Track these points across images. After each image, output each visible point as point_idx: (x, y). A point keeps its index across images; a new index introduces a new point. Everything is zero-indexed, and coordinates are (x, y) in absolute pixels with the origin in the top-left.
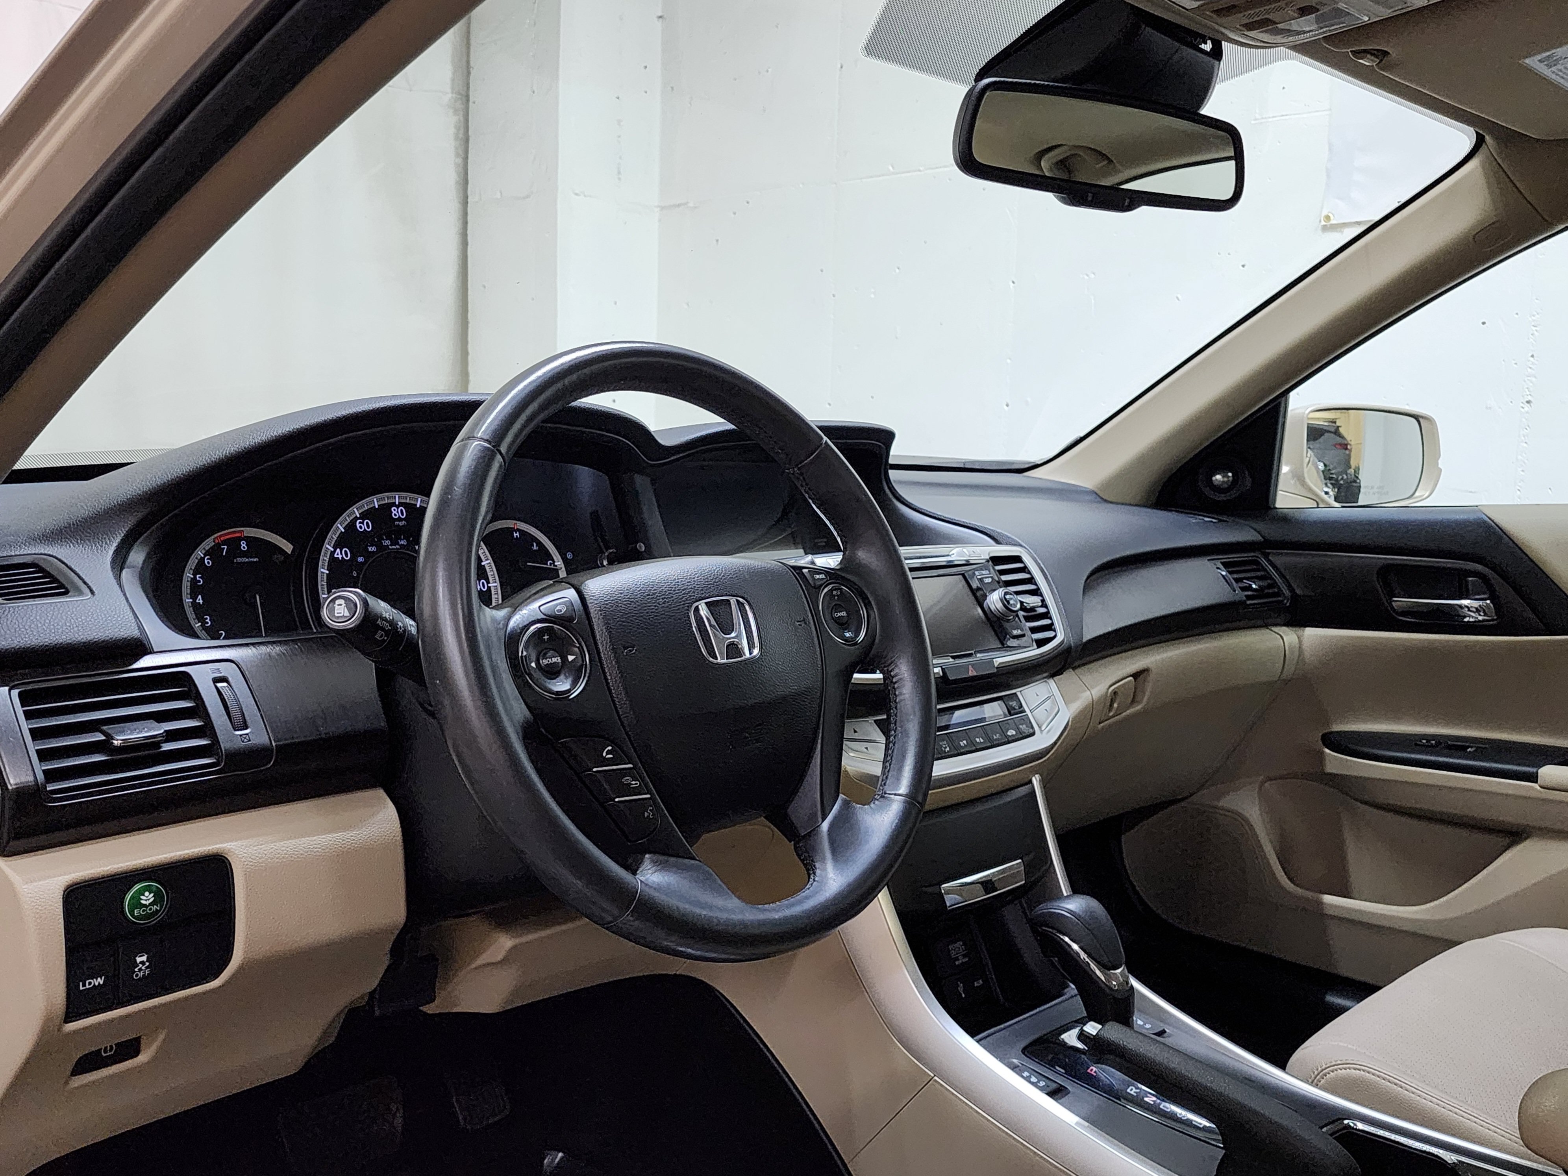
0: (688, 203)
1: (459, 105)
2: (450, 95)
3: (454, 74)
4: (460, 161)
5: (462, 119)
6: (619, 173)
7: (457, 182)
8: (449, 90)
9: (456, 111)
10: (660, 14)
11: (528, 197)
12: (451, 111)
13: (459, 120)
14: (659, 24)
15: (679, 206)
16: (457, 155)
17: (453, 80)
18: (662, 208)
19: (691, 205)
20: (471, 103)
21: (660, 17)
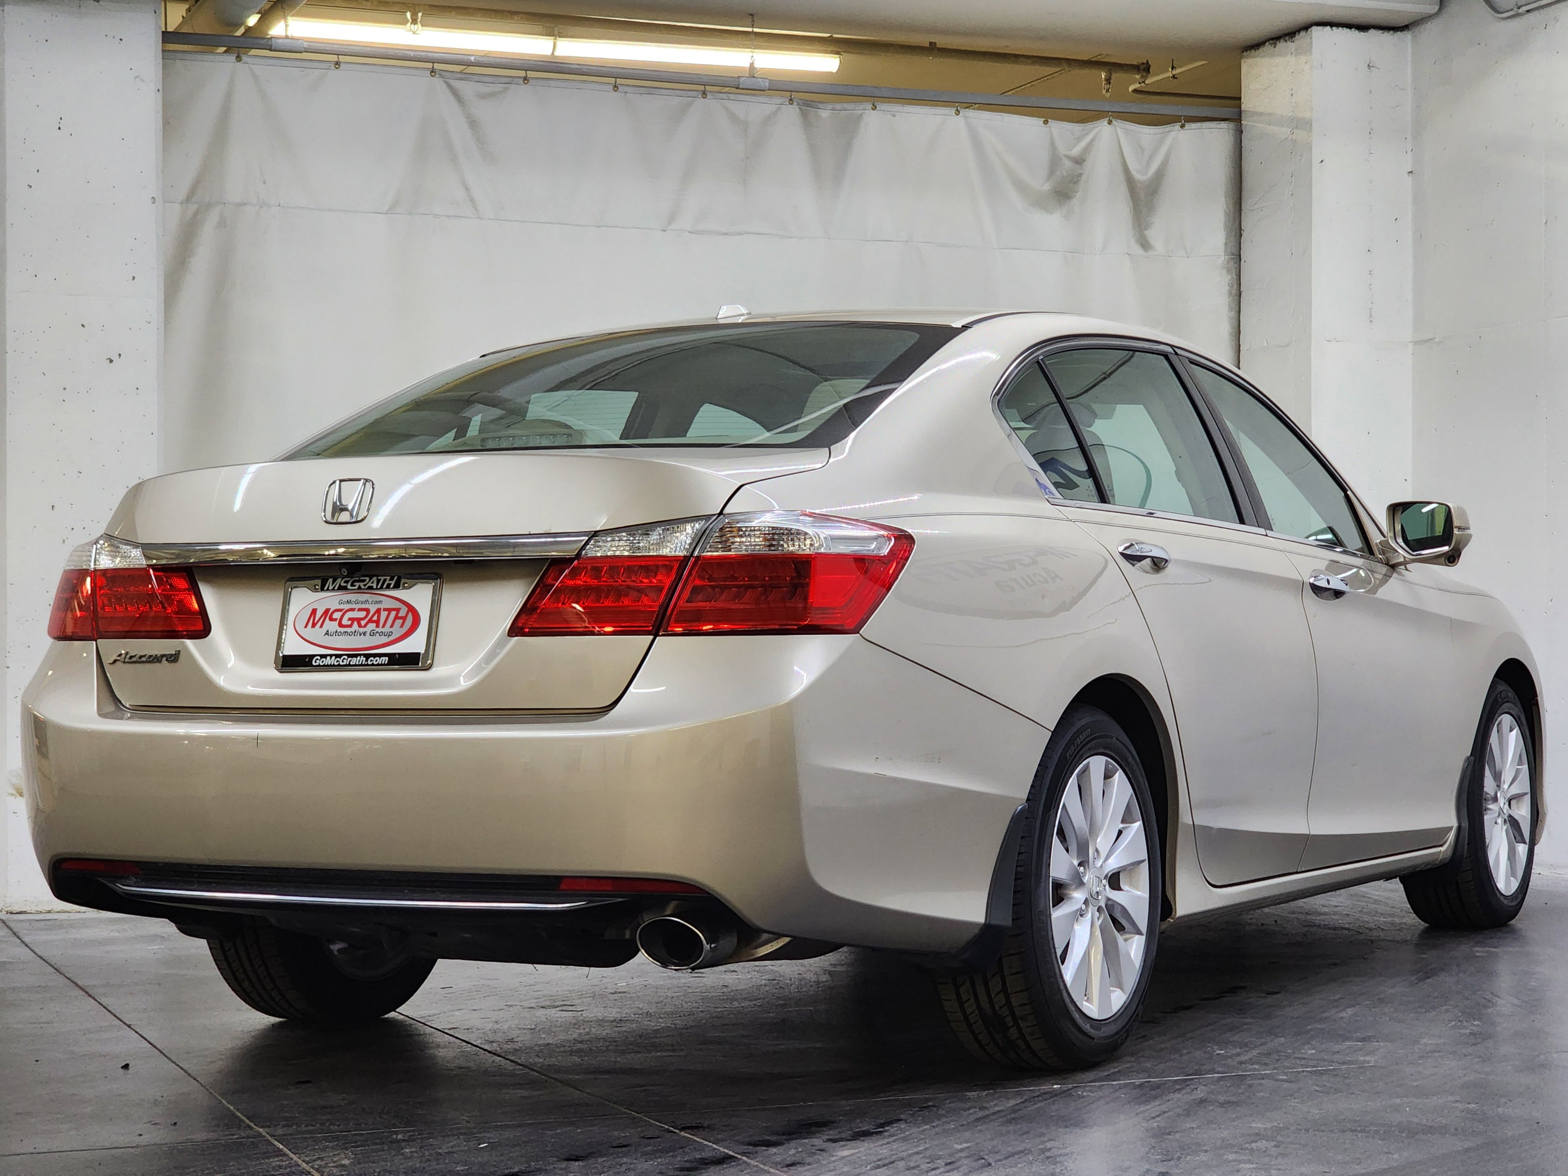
0: (1435, 338)
1: (1232, 264)
2: (1223, 258)
3: (1226, 239)
4: (1233, 314)
5: (1235, 277)
6: (1371, 316)
7: (1231, 334)
8: (1223, 254)
9: (1229, 271)
10: (1410, 170)
11: (1288, 345)
12: (1225, 272)
13: (1232, 278)
14: (1409, 179)
15: (1427, 341)
16: (1231, 309)
17: (1226, 244)
18: (1416, 343)
19: (1437, 340)
20: (1242, 262)
21: (1410, 172)
